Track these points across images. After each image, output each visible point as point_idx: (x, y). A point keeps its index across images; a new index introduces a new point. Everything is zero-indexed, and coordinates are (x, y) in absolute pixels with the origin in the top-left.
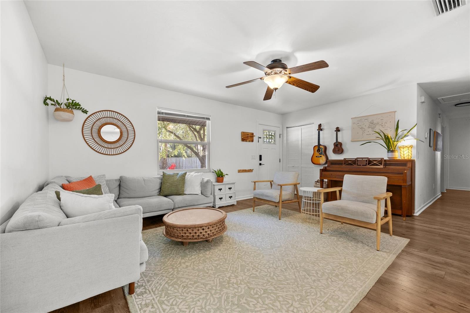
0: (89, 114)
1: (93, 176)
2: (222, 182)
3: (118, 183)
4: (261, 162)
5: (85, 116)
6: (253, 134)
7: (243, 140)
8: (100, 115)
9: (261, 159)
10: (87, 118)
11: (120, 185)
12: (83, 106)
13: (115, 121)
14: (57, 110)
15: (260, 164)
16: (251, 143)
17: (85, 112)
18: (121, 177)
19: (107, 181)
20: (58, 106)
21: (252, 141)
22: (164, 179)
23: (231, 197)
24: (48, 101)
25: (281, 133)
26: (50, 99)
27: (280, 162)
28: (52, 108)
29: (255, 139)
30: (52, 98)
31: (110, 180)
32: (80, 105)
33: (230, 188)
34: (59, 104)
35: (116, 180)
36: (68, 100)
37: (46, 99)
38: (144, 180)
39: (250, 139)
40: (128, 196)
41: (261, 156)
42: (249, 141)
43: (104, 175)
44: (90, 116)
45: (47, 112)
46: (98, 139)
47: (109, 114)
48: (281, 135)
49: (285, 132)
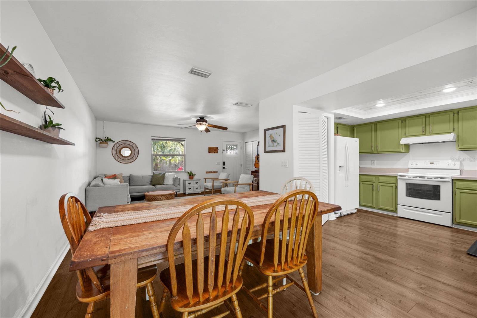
0: (115, 143)
1: (116, 174)
2: (193, 179)
3: (129, 178)
4: (224, 166)
5: (114, 144)
6: (217, 148)
7: (209, 152)
8: (120, 143)
9: (224, 165)
10: (114, 145)
11: (130, 179)
12: (112, 139)
13: (128, 146)
14: (101, 143)
15: (224, 168)
16: (216, 154)
17: (113, 142)
18: (130, 175)
19: (123, 177)
20: (101, 141)
21: (217, 153)
22: (154, 176)
23: (197, 188)
24: (97, 140)
25: (242, 146)
26: (98, 138)
27: (241, 166)
28: (99, 142)
29: (220, 151)
30: (99, 138)
31: (125, 177)
32: (111, 139)
33: (197, 183)
34: (101, 140)
35: (128, 176)
36: (105, 137)
37: (97, 138)
38: (143, 177)
39: (215, 152)
40: (133, 185)
41: (224, 163)
42: (215, 153)
43: (122, 174)
44: (116, 144)
45: (97, 144)
46: (119, 156)
47: (125, 142)
48: (242, 148)
49: (244, 146)
